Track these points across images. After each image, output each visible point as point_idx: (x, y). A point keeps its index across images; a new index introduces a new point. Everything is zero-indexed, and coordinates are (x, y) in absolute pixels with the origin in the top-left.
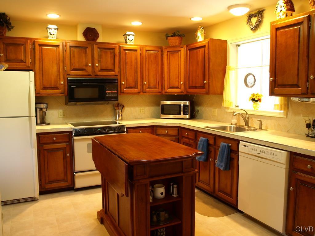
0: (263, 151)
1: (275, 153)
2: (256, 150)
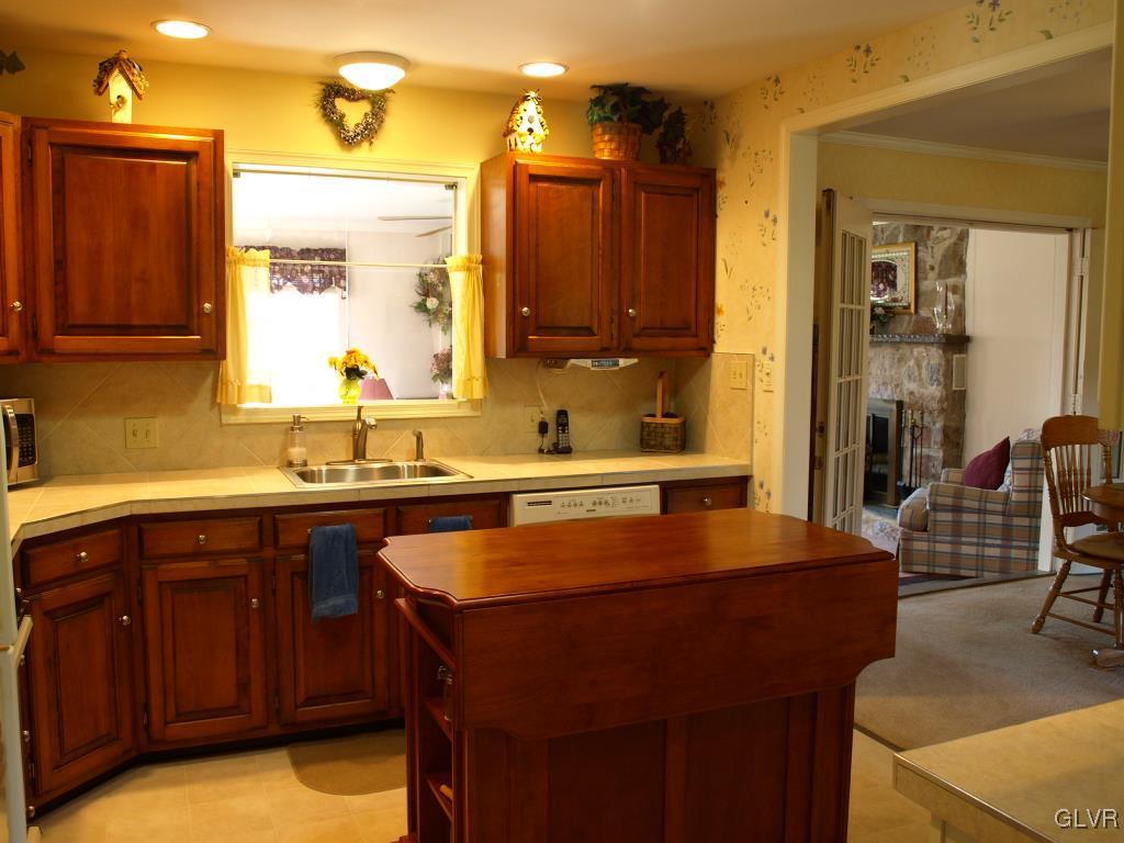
0: (603, 501)
1: (634, 496)
2: (581, 505)
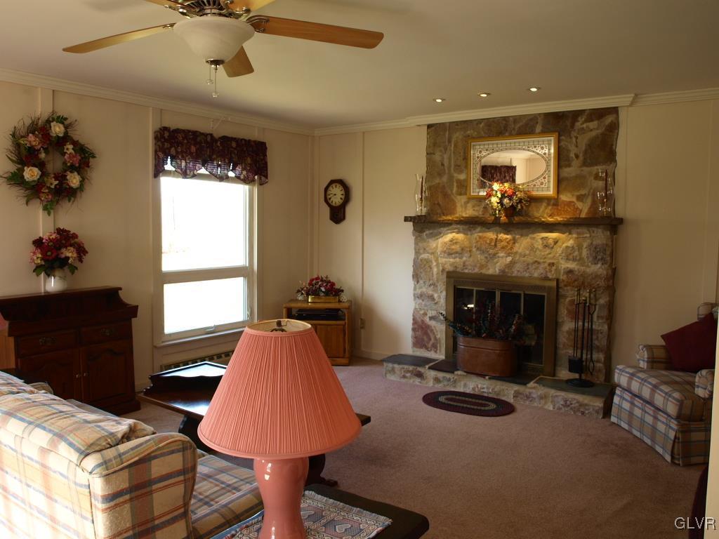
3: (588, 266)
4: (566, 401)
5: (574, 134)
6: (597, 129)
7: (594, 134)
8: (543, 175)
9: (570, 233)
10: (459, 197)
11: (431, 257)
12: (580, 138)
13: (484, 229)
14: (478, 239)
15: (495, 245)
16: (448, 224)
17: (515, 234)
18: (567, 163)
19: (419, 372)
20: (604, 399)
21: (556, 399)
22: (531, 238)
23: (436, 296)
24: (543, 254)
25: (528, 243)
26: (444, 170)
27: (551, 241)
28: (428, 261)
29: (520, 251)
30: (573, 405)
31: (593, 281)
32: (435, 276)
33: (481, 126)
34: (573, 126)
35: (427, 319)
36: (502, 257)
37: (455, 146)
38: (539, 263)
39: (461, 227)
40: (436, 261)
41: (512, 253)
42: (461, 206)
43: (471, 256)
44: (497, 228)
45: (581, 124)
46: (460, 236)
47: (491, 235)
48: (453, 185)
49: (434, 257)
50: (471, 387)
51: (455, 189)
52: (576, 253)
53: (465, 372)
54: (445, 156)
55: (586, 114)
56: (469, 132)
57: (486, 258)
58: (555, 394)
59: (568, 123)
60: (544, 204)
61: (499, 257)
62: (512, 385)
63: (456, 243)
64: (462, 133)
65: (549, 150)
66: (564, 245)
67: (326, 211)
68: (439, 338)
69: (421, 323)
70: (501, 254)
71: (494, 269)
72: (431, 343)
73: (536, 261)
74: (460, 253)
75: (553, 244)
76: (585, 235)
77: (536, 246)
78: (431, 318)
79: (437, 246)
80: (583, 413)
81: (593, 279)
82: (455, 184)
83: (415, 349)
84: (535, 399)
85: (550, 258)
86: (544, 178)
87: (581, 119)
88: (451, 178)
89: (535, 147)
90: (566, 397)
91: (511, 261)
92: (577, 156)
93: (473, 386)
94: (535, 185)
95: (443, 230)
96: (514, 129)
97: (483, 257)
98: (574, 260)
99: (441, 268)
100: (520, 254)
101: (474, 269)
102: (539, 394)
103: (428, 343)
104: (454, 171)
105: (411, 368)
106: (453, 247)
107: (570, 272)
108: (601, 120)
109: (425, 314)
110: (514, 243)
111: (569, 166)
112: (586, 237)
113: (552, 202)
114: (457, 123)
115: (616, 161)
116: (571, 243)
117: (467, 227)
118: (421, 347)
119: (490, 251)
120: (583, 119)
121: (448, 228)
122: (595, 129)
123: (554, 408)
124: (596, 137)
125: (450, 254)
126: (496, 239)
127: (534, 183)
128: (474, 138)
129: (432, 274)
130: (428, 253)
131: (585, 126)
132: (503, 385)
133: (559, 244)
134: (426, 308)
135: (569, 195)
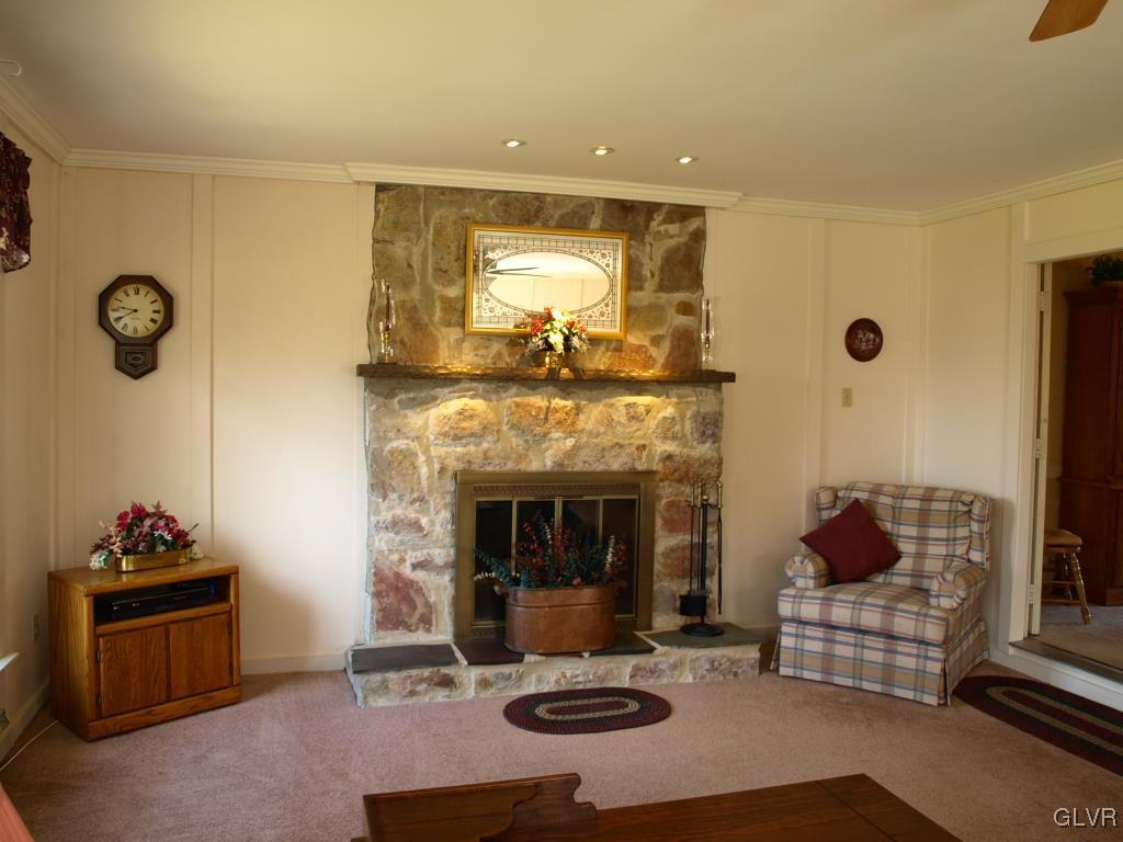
3: (692, 447)
4: (712, 663)
5: (648, 239)
6: (679, 236)
7: (673, 242)
8: (604, 300)
9: (668, 397)
10: (443, 329)
11: (414, 446)
12: (655, 245)
13: (523, 389)
14: (514, 408)
15: (546, 419)
16: (451, 380)
17: (580, 399)
18: (638, 284)
19: (446, 675)
20: (759, 646)
21: (697, 664)
22: (606, 405)
23: (424, 521)
24: (627, 430)
25: (601, 413)
26: (414, 277)
27: (641, 410)
28: (408, 455)
29: (589, 427)
30: (723, 667)
31: (702, 470)
32: (424, 483)
33: (491, 203)
34: (647, 226)
35: (407, 570)
36: (557, 440)
37: (438, 233)
38: (621, 446)
39: (481, 386)
40: (424, 453)
41: (575, 432)
42: (449, 346)
43: (498, 440)
44: (550, 388)
45: (658, 225)
46: (479, 405)
47: (537, 401)
48: (435, 307)
49: (421, 444)
50: (553, 679)
51: (438, 314)
52: (677, 428)
53: (541, 654)
54: (416, 251)
55: (664, 211)
56: (467, 210)
57: (526, 441)
58: (695, 656)
59: (641, 220)
60: (602, 348)
61: (551, 439)
62: (626, 657)
63: (471, 417)
64: (454, 210)
65: (615, 259)
66: (660, 415)
67: (106, 347)
68: (435, 602)
69: (392, 579)
70: (556, 435)
71: (543, 460)
72: (417, 615)
73: (617, 444)
74: (477, 437)
75: (644, 413)
76: (690, 399)
77: (615, 417)
78: (415, 567)
79: (426, 425)
80: (735, 674)
81: (701, 465)
82: (438, 305)
83: (381, 633)
84: (664, 671)
85: (638, 438)
86: (607, 305)
87: (658, 217)
88: (428, 293)
89: (592, 252)
90: (712, 655)
91: (573, 446)
92: (653, 276)
93: (555, 678)
94: (590, 317)
95: (442, 392)
96: (552, 217)
97: (521, 442)
98: (674, 438)
99: (437, 466)
100: (591, 433)
101: (505, 464)
102: (671, 661)
103: (411, 616)
104: (434, 278)
105: (426, 672)
106: (464, 424)
107: (669, 457)
108: (685, 223)
109: (402, 560)
110: (577, 414)
111: (641, 288)
112: (690, 402)
113: (613, 346)
114: (442, 190)
115: (702, 288)
116: (669, 411)
117: (493, 386)
118: (395, 627)
119: (533, 430)
120: (661, 218)
121: (451, 389)
122: (676, 234)
123: (695, 678)
124: (677, 249)
125: (457, 438)
126: (548, 408)
127: (589, 312)
128: (477, 222)
129: (419, 478)
130: (407, 438)
131: (662, 228)
132: (610, 662)
133: (653, 413)
134: (403, 548)
135: (640, 335)
